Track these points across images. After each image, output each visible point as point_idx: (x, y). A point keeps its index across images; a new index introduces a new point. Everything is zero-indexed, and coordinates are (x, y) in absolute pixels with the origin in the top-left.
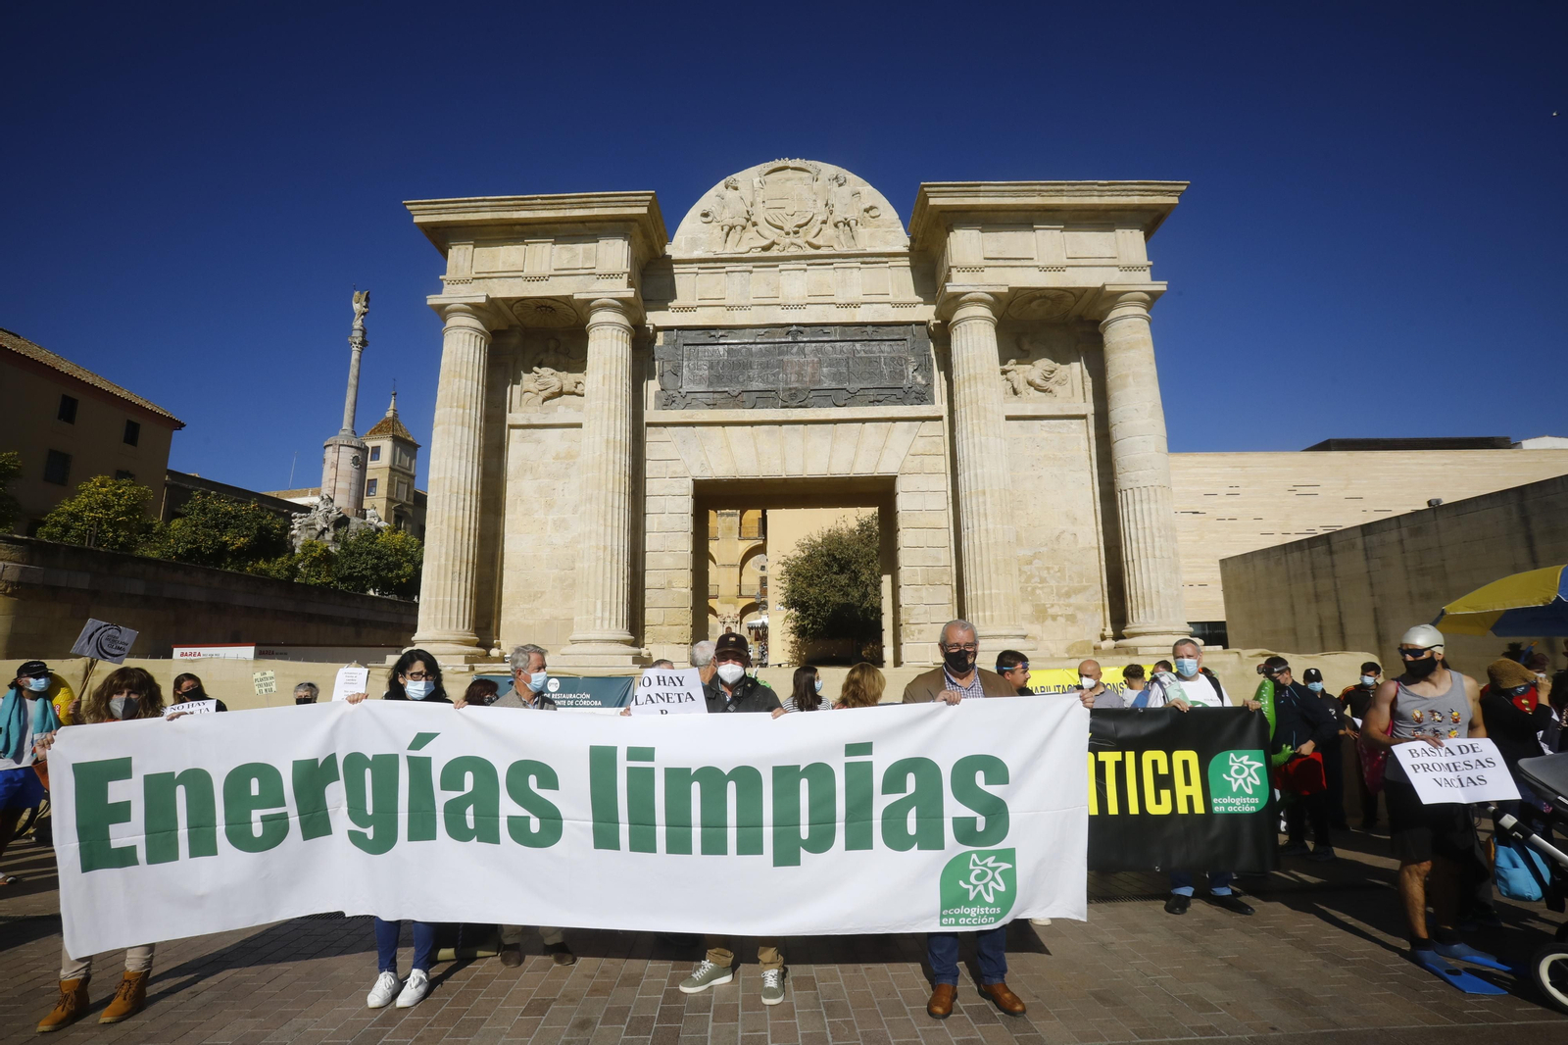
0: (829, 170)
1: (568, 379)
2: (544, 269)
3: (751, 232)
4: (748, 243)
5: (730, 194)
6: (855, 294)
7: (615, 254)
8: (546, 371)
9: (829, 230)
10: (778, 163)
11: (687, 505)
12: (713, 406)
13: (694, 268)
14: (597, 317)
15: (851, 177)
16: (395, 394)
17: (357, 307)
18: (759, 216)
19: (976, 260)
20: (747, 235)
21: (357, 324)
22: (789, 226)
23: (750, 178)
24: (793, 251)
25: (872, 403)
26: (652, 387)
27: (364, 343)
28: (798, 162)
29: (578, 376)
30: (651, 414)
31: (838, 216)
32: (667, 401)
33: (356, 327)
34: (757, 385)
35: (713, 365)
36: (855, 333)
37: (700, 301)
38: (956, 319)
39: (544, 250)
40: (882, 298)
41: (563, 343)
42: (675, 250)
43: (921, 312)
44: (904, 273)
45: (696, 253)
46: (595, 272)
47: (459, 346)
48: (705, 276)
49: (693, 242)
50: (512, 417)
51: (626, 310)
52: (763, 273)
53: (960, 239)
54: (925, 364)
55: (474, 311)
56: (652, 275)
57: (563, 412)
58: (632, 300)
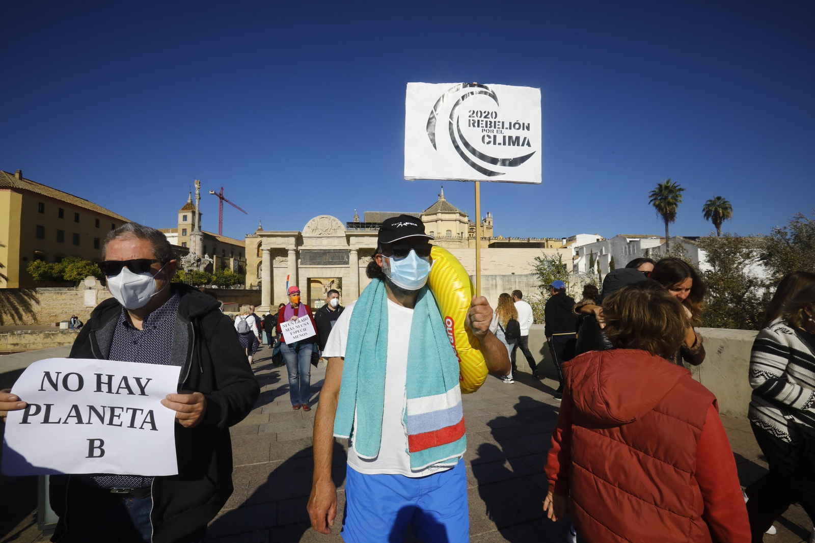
0: (332, 217)
1: (284, 259)
2: (280, 243)
3: (317, 231)
4: (316, 234)
5: (313, 222)
6: (336, 244)
7: (293, 240)
8: (280, 257)
9: (332, 231)
10: (323, 216)
11: (306, 282)
12: (310, 264)
13: (306, 238)
14: (289, 252)
15: (336, 219)
16: (191, 193)
17: (196, 186)
18: (319, 228)
19: (354, 243)
20: (316, 231)
21: (197, 192)
22: (324, 230)
23: (317, 218)
24: (325, 235)
25: (338, 264)
26: (299, 260)
27: (200, 199)
28: (325, 216)
29: (286, 258)
30: (299, 266)
31: (333, 228)
32: (302, 264)
33: (197, 193)
34: (317, 260)
35: (310, 257)
36: (336, 251)
37: (308, 245)
38: (351, 252)
39: (280, 239)
40: (341, 244)
41: (283, 252)
42: (303, 235)
43: (347, 247)
44: (345, 240)
45: (307, 235)
46: (289, 244)
47: (266, 257)
48: (309, 240)
49: (306, 233)
50: (274, 266)
51: (294, 250)
52: (319, 239)
53: (352, 239)
54: (348, 257)
55: (268, 250)
56: (299, 240)
57: (283, 265)
58: (295, 248)
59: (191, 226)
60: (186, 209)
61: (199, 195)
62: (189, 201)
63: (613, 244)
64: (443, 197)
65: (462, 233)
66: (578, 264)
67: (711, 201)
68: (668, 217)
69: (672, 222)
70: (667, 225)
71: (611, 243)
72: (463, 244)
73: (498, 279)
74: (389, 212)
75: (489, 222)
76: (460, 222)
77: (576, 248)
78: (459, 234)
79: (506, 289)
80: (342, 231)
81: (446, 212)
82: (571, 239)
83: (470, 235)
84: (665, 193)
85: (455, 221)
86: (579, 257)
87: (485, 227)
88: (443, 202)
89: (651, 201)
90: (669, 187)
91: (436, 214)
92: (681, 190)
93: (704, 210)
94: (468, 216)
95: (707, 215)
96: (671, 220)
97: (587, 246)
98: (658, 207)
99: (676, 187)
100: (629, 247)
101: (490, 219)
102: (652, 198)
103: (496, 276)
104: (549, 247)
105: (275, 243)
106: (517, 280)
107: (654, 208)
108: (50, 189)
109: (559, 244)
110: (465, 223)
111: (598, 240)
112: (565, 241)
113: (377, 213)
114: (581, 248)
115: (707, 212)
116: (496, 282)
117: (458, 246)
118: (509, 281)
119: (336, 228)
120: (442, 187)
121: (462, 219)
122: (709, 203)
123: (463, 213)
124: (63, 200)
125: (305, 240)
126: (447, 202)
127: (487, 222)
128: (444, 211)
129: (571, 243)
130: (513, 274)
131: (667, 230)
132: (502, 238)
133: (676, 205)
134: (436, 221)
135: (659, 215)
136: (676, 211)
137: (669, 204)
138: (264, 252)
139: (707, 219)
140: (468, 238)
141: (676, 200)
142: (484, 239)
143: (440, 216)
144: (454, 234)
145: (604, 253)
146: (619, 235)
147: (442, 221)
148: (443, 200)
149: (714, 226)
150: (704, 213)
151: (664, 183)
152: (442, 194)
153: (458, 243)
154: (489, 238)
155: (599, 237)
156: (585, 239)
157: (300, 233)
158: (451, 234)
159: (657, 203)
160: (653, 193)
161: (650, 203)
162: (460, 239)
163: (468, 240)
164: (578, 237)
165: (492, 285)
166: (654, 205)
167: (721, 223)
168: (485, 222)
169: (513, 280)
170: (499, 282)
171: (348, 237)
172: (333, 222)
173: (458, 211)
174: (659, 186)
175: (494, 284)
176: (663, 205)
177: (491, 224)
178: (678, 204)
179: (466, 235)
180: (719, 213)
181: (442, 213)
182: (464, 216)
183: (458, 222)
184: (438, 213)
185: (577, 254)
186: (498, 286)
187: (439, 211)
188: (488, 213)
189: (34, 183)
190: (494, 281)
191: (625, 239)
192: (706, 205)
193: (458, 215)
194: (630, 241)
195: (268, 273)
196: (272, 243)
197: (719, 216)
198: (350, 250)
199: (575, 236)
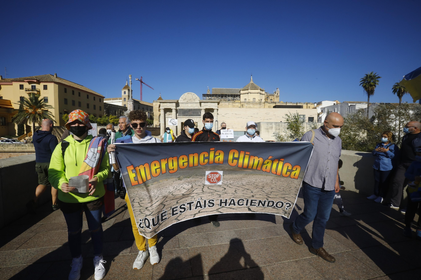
0: (193, 93)
1: (170, 113)
2: (168, 106)
3: (186, 100)
4: (185, 101)
5: (184, 96)
6: (195, 106)
7: (174, 104)
8: (169, 112)
9: (193, 100)
10: (188, 93)
11: (181, 124)
12: (183, 116)
14: (173, 110)
15: (195, 94)
16: (127, 81)
17: (130, 78)
18: (187, 98)
19: (203, 106)
22: (189, 100)
23: (186, 94)
24: (189, 102)
25: (196, 116)
26: (178, 114)
28: (190, 93)
30: (177, 117)
31: (193, 99)
32: (179, 116)
34: (186, 114)
35: (183, 112)
36: (195, 110)
37: (181, 107)
38: (202, 110)
39: (168, 104)
40: (197, 106)
41: (170, 110)
42: (179, 102)
43: (200, 108)
44: (199, 104)
45: (181, 102)
46: (173, 106)
47: (162, 112)
48: (182, 104)
49: (181, 101)
50: (166, 117)
51: (175, 109)
52: (187, 104)
53: (202, 104)
54: (200, 113)
55: (163, 109)
56: (177, 104)
57: (170, 116)
58: (176, 108)
59: (128, 96)
60: (125, 88)
61: (131, 82)
62: (126, 84)
63: (341, 107)
64: (252, 81)
65: (261, 100)
66: (321, 117)
67: (397, 83)
68: (370, 92)
69: (372, 96)
70: (369, 97)
71: (340, 106)
72: (261, 105)
73: (273, 124)
74: (225, 88)
75: (278, 93)
76: (260, 94)
77: (321, 108)
78: (259, 100)
79: (277, 129)
80: (198, 100)
81: (253, 88)
82: (319, 104)
83: (266, 101)
84: (369, 80)
85: (258, 93)
86: (323, 113)
87: (275, 96)
88: (252, 84)
89: (361, 84)
90: (371, 76)
91: (248, 90)
92: (379, 77)
93: (393, 89)
94: (265, 91)
95: (395, 91)
96: (371, 94)
97: (327, 107)
98: (365, 87)
99: (375, 76)
100: (350, 108)
101: (278, 92)
102: (361, 82)
103: (272, 122)
104: (308, 107)
105: (166, 106)
106: (283, 125)
107: (363, 87)
108: (68, 81)
109: (313, 106)
110: (263, 95)
111: (334, 104)
112: (316, 104)
113: (219, 89)
114: (324, 108)
115: (395, 90)
116: (272, 126)
117: (259, 107)
118: (279, 125)
119: (195, 99)
120: (252, 75)
121: (261, 92)
122: (396, 84)
123: (262, 89)
124: (73, 86)
125: (180, 104)
126: (254, 84)
127: (277, 93)
128: (252, 88)
129: (319, 106)
130: (281, 122)
131: (368, 100)
132: (282, 102)
133: (375, 86)
134: (248, 94)
135: (365, 91)
136: (374, 90)
137: (371, 86)
138: (161, 110)
139: (394, 93)
140: (264, 102)
141: (375, 83)
142: (273, 103)
143: (250, 91)
144: (257, 100)
145: (336, 111)
146: (345, 101)
147: (251, 93)
148: (252, 82)
149: (398, 97)
150: (393, 90)
151: (369, 73)
152: (252, 79)
153: (259, 105)
154: (276, 102)
155: (335, 102)
156: (327, 104)
157: (178, 101)
158: (255, 100)
159: (364, 85)
160: (362, 79)
161: (360, 85)
162: (260, 103)
163: (264, 103)
164: (323, 102)
165: (270, 127)
166: (363, 86)
167: (402, 96)
168: (275, 93)
169: (281, 125)
170: (274, 126)
171: (200, 103)
172: (193, 95)
173: (259, 88)
174: (366, 76)
175: (271, 126)
176: (367, 86)
177: (279, 94)
178: (376, 85)
179: (263, 101)
180: (402, 90)
181: (251, 89)
182: (263, 91)
183: (259, 94)
184: (249, 89)
185: (322, 112)
186: (273, 128)
187: (249, 88)
188: (277, 89)
189: (62, 79)
190: (271, 125)
191: (348, 104)
192: (395, 85)
193: (259, 90)
194: (351, 105)
195: (163, 120)
196: (165, 106)
197: (401, 92)
198: (201, 109)
199: (321, 102)
